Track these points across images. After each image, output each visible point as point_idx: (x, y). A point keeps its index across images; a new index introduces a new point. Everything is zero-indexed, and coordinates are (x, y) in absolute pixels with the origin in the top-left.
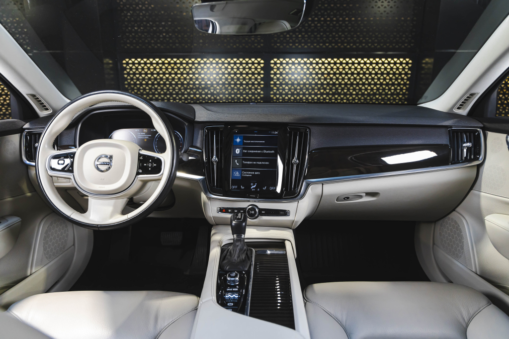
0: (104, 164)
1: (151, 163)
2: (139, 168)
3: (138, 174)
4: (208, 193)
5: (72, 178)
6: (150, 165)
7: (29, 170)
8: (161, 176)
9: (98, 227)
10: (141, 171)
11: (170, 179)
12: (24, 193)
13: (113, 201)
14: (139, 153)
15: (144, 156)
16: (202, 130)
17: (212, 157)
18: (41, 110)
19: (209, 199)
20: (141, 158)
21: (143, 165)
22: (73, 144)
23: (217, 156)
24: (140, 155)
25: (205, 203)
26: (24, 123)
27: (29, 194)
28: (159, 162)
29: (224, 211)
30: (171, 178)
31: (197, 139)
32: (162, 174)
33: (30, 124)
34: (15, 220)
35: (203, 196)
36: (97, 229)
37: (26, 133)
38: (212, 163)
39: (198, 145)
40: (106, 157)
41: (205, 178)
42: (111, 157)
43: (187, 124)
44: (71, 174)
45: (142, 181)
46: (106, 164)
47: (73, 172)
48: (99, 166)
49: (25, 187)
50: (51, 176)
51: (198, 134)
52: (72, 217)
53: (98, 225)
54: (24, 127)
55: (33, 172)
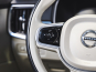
55: (15, 43)
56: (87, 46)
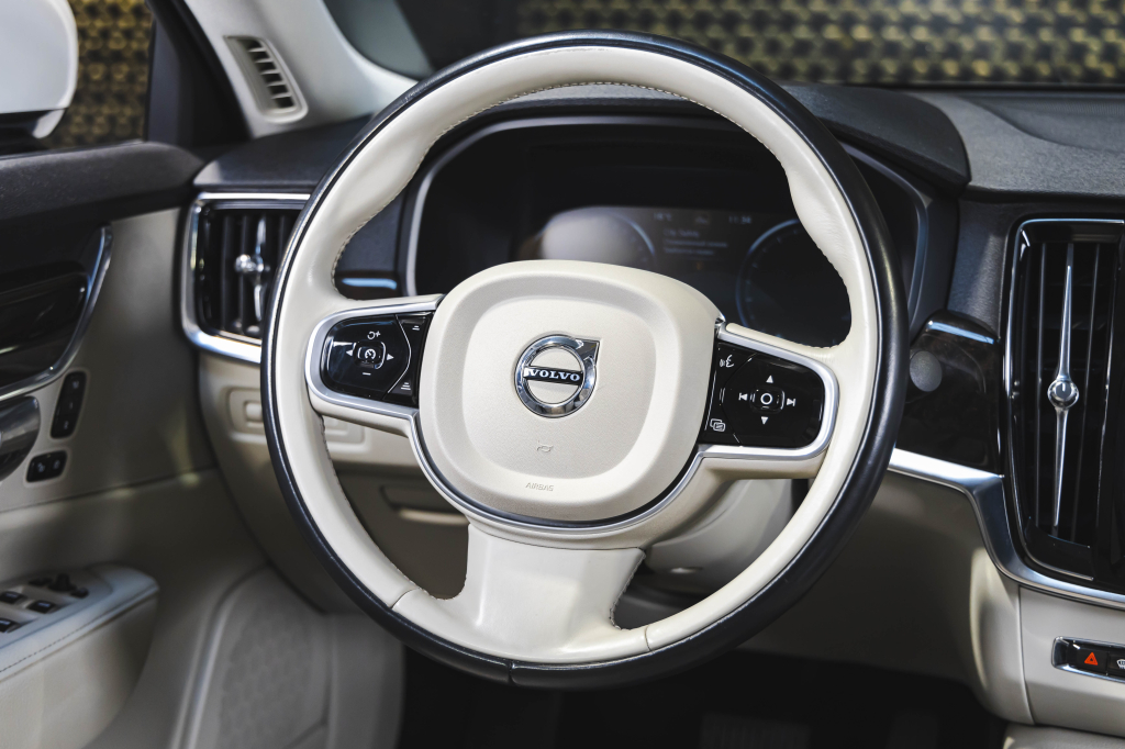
0: (557, 377)
1: (773, 389)
2: (714, 408)
3: (706, 437)
4: (1017, 560)
5: (409, 429)
6: (766, 400)
7: (201, 373)
8: (816, 460)
9: (510, 672)
10: (719, 426)
11: (862, 481)
12: (172, 473)
13: (579, 558)
14: (717, 340)
15: (740, 352)
16: (1001, 234)
17: (1049, 377)
18: (264, 106)
19: (1017, 589)
20: (726, 363)
21: (732, 396)
22: (389, 267)
23: (1076, 376)
24: (721, 348)
25: (987, 611)
26: (195, 161)
27: (190, 479)
28: (808, 388)
29: (1091, 659)
30: (866, 471)
31: (972, 278)
32: (824, 449)
33: (223, 168)
34: (133, 587)
35: (985, 572)
36: (505, 679)
37: (203, 209)
38: (1048, 406)
39: (979, 308)
40: (567, 343)
41: (1006, 482)
42: (588, 351)
43: (926, 202)
44: (406, 412)
45: (718, 472)
46: (568, 381)
47: (417, 406)
48: (534, 386)
49: (179, 443)
50: (320, 414)
51: (981, 254)
52: (399, 608)
53: (509, 661)
54: (201, 180)
55: (217, 381)
56: (543, 410)
